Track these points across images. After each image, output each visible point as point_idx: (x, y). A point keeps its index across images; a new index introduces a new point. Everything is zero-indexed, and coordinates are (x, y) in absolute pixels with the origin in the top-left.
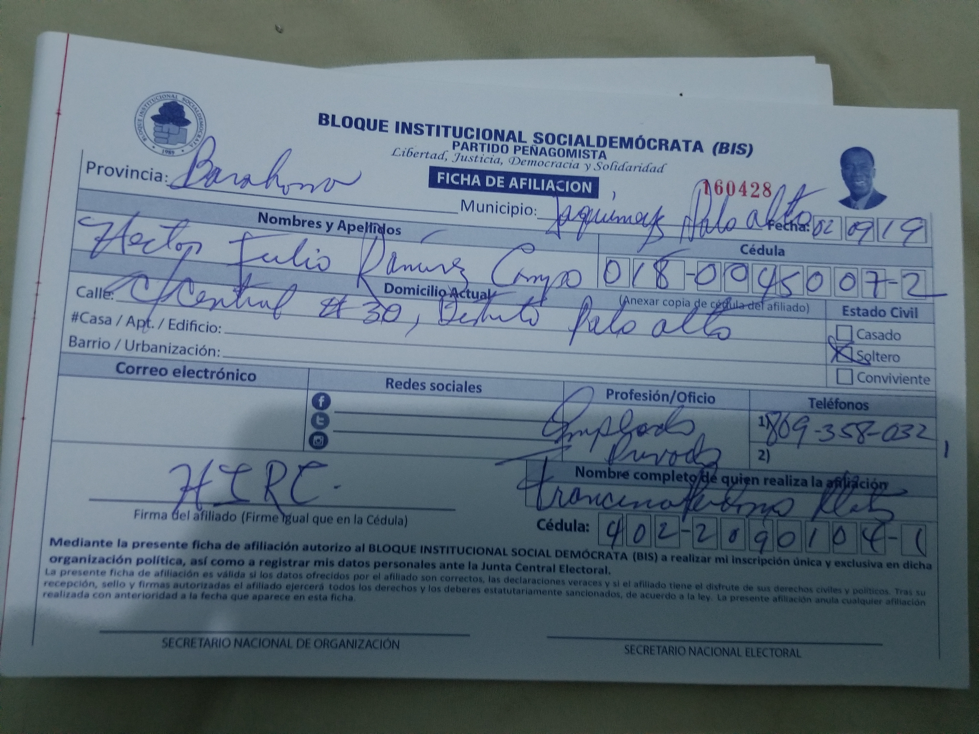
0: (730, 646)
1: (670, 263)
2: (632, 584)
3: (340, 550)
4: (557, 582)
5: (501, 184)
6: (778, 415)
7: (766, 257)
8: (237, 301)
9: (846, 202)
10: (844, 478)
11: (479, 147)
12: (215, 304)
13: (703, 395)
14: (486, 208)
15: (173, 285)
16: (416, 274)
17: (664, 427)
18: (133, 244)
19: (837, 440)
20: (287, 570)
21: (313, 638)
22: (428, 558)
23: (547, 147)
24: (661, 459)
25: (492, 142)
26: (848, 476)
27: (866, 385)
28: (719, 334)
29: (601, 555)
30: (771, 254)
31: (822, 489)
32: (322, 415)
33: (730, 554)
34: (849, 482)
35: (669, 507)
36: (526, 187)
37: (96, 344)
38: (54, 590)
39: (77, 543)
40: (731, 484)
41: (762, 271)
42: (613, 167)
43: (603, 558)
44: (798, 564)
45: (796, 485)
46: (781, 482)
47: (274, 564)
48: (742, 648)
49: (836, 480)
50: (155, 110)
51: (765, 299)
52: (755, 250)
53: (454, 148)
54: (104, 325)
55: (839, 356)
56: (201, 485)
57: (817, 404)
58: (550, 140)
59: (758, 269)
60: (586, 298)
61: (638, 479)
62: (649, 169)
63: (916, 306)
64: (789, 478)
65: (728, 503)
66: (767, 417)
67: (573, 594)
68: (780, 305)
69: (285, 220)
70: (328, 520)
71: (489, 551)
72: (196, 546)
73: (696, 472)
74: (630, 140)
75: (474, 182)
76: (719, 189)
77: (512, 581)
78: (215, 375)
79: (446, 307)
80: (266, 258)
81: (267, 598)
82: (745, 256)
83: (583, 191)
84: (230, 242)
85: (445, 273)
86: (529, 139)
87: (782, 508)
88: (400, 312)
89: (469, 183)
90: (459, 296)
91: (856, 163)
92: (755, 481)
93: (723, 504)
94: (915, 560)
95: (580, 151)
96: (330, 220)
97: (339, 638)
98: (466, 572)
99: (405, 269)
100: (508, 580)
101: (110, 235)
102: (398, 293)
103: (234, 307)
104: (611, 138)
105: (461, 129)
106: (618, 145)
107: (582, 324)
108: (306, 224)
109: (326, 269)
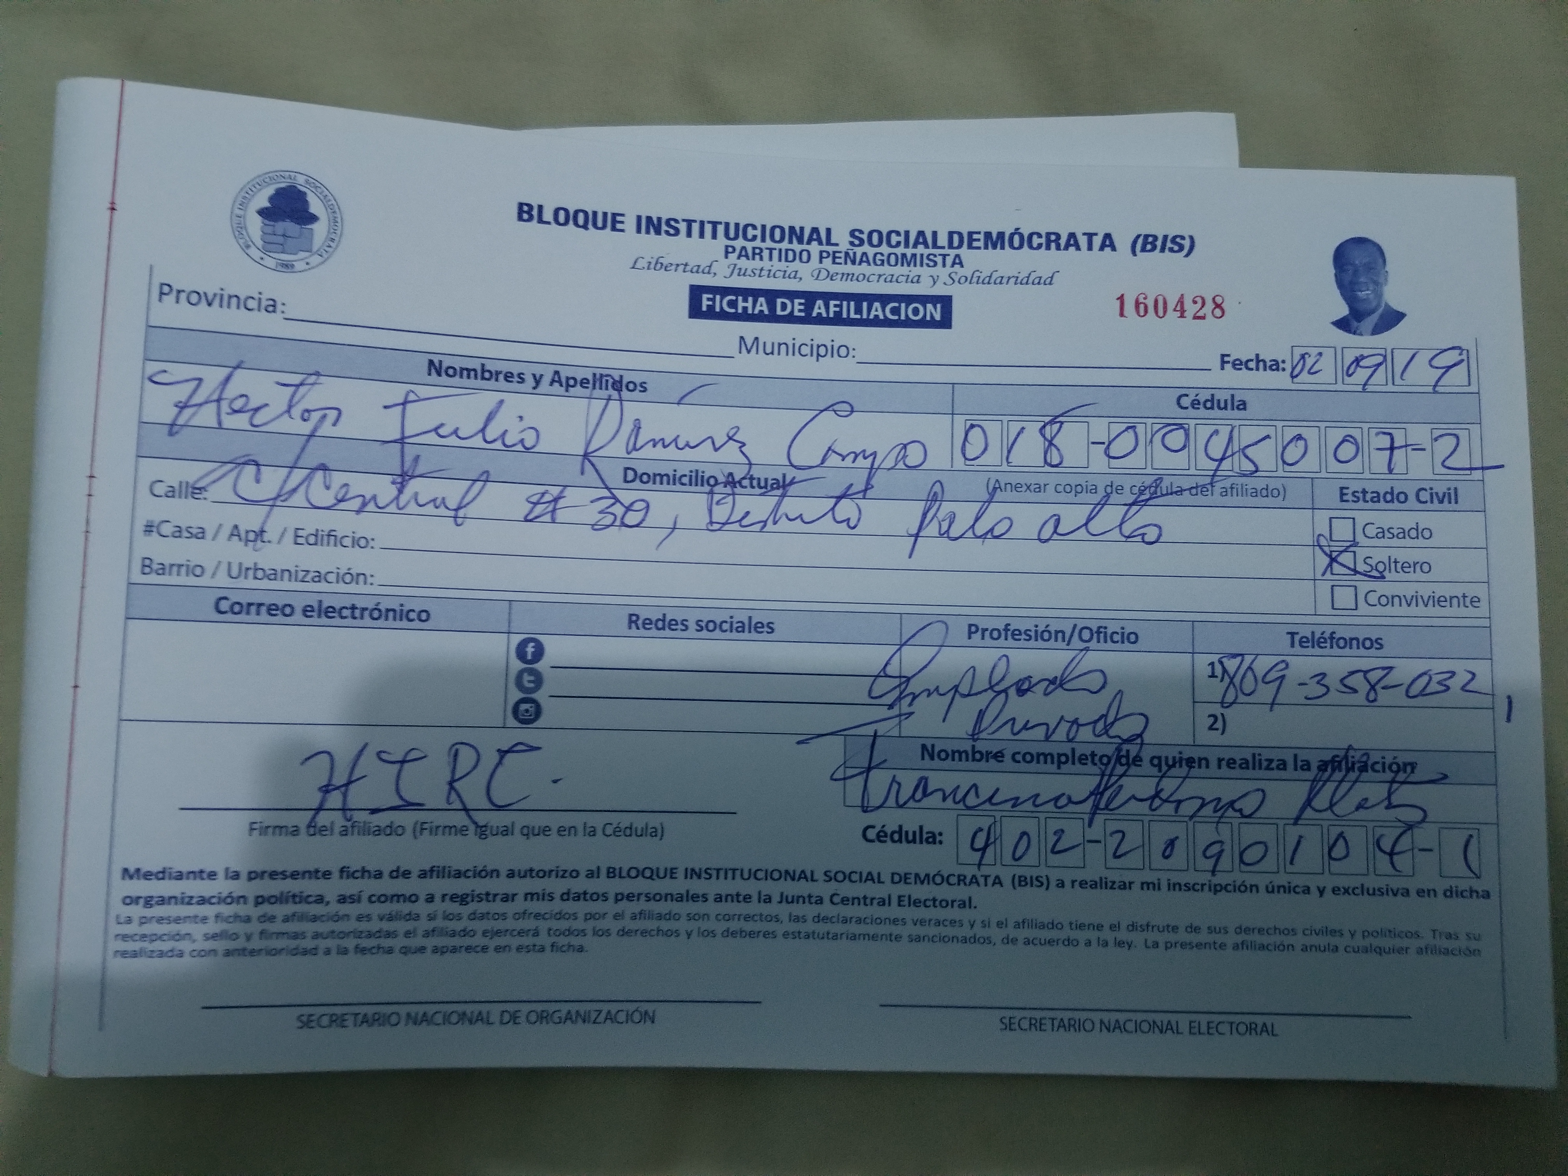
0: (1166, 1018)
1: (1065, 425)
2: (1011, 924)
3: (563, 877)
4: (895, 921)
5: (800, 311)
6: (1239, 658)
7: (1216, 413)
8: (397, 498)
9: (1342, 324)
10: (1346, 757)
11: (766, 254)
12: (364, 504)
13: (1119, 631)
14: (779, 348)
15: (299, 475)
16: (671, 452)
17: (1058, 682)
18: (236, 411)
19: (1334, 697)
20: (483, 907)
21: (525, 1008)
22: (698, 886)
23: (871, 252)
24: (1053, 732)
25: (785, 245)
26: (1351, 753)
27: (1379, 610)
28: (1143, 535)
29: (961, 879)
30: (1226, 408)
31: (1310, 775)
32: (532, 672)
33: (1164, 877)
34: (1353, 764)
35: (1066, 805)
36: (838, 314)
37: (183, 570)
38: (130, 946)
39: (163, 874)
40: (1164, 768)
41: (1211, 436)
42: (975, 279)
43: (965, 884)
44: (1273, 891)
45: (1268, 768)
46: (1245, 764)
47: (463, 899)
48: (1183, 1022)
49: (1333, 760)
50: (262, 200)
51: (1216, 479)
52: (1199, 403)
53: (726, 257)
54: (194, 540)
55: (1335, 565)
56: (350, 782)
57: (1301, 642)
58: (875, 240)
59: (1204, 432)
60: (933, 485)
61: (1019, 762)
62: (1030, 281)
63: (1455, 485)
64: (1257, 758)
65: (1161, 799)
66: (1221, 663)
67: (918, 939)
68: (1240, 487)
69: (468, 372)
70: (545, 831)
71: (789, 875)
72: (345, 875)
73: (1110, 750)
74: (1001, 235)
75: (758, 309)
76: (1142, 307)
77: (826, 919)
78: (367, 613)
79: (718, 503)
80: (442, 431)
81: (454, 950)
82: (1183, 413)
83: (928, 318)
84: (385, 407)
85: (716, 450)
86: (841, 239)
87: (1248, 806)
88: (647, 512)
89: (750, 311)
90: (737, 485)
91: (1357, 262)
92: (1203, 762)
93: (1153, 798)
94: (1463, 885)
95: (922, 255)
96: (538, 370)
97: (565, 1008)
98: (754, 908)
99: (654, 446)
100: (818, 919)
101: (196, 400)
102: (645, 483)
103: (393, 508)
104: (970, 234)
105: (737, 225)
106: (981, 244)
107: (928, 525)
108: (501, 377)
109: (534, 447)
